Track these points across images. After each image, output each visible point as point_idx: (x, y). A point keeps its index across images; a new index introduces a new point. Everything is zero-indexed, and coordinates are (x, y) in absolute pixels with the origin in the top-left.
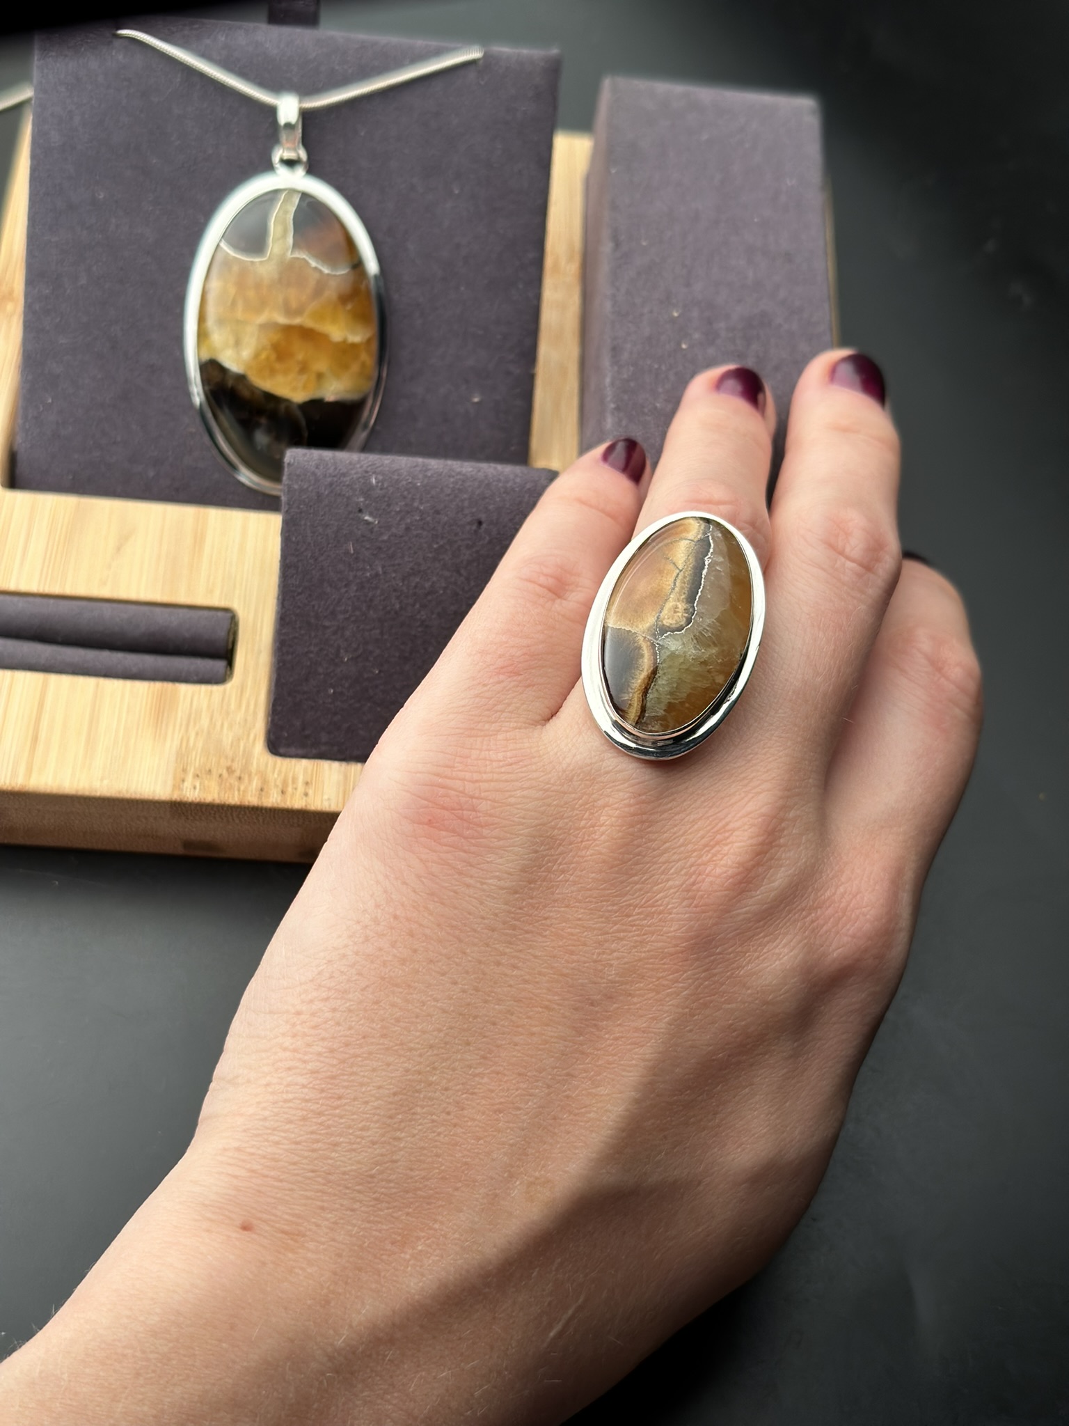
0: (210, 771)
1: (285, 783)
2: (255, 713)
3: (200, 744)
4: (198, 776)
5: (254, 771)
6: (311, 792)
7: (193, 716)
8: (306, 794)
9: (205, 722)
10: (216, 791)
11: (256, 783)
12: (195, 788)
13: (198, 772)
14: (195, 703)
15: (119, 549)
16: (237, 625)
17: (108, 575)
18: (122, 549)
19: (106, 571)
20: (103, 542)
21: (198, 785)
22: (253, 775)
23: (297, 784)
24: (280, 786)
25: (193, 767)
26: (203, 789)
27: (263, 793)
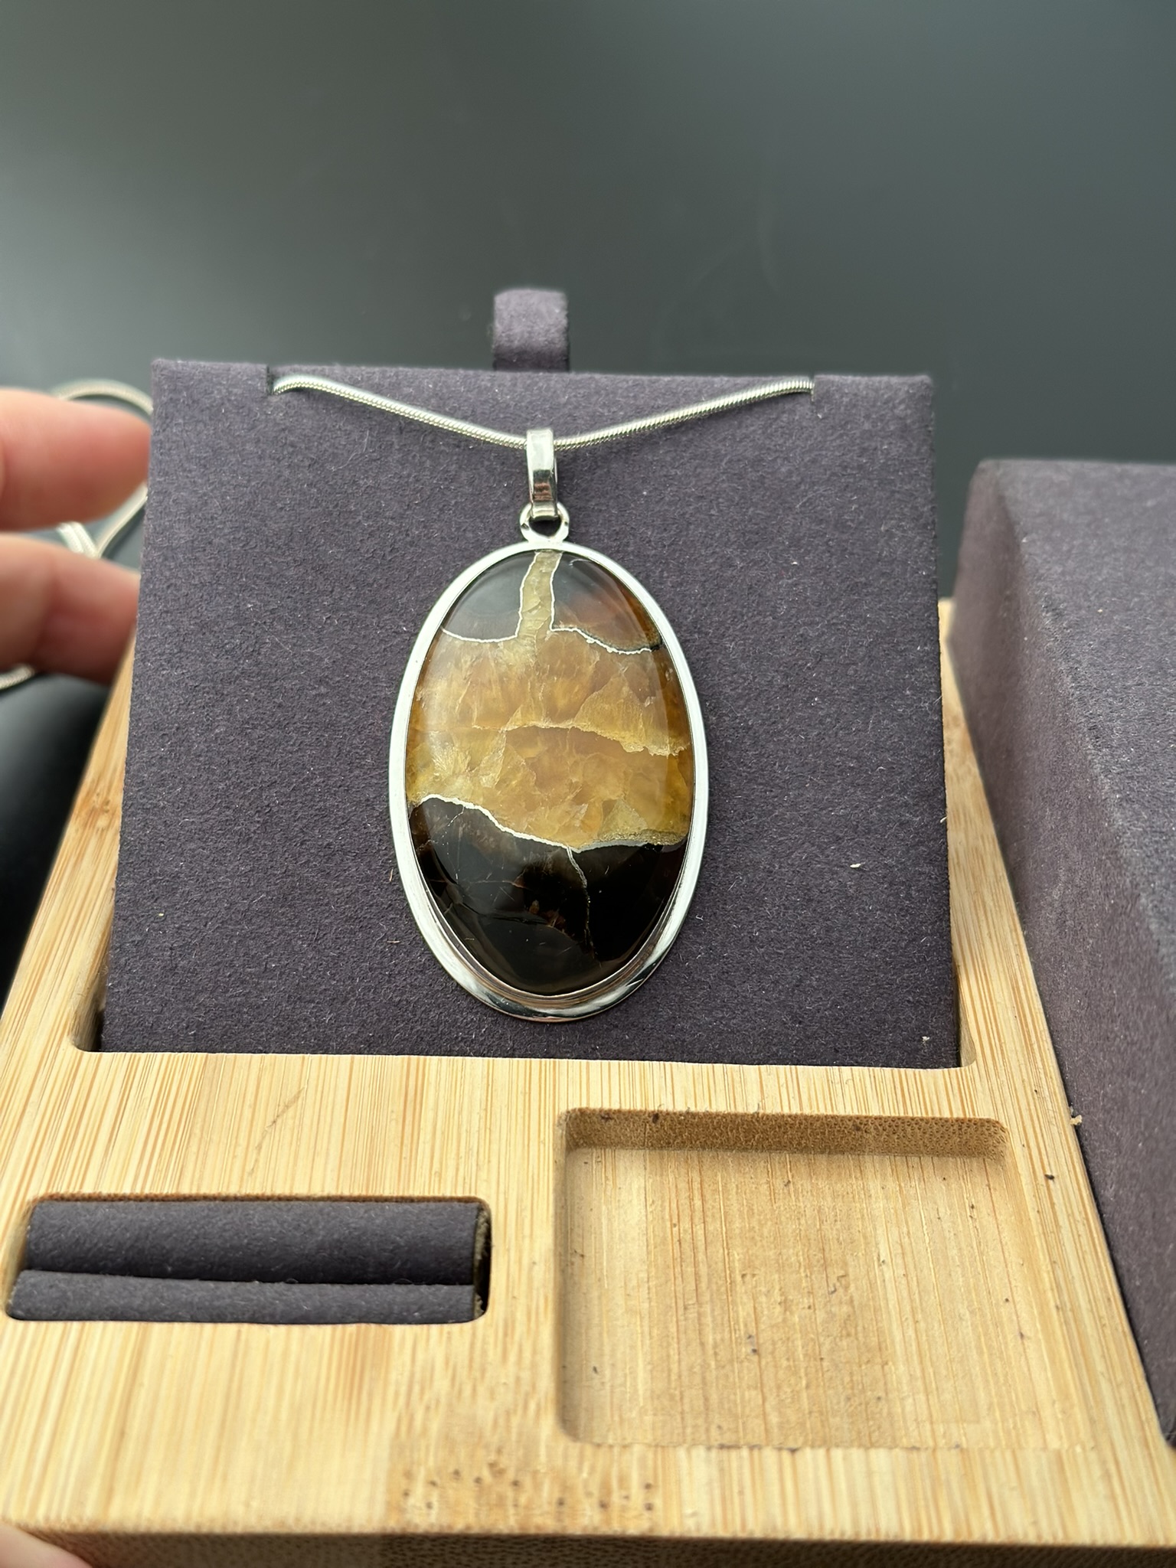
0: (457, 1473)
1: (606, 1488)
3: (435, 1427)
4: (433, 1484)
5: (543, 1469)
6: (658, 1502)
7: (418, 1376)
8: (649, 1507)
9: (441, 1384)
10: (471, 1511)
11: (548, 1492)
12: (429, 1506)
13: (436, 1479)
14: (420, 1356)
15: (274, 1122)
16: (488, 1222)
17: (257, 1161)
18: (279, 1121)
19: (253, 1155)
20: (247, 1113)
21: (435, 1499)
22: (540, 1476)
23: (629, 1489)
24: (596, 1493)
25: (422, 1469)
26: (445, 1506)
27: (563, 1508)
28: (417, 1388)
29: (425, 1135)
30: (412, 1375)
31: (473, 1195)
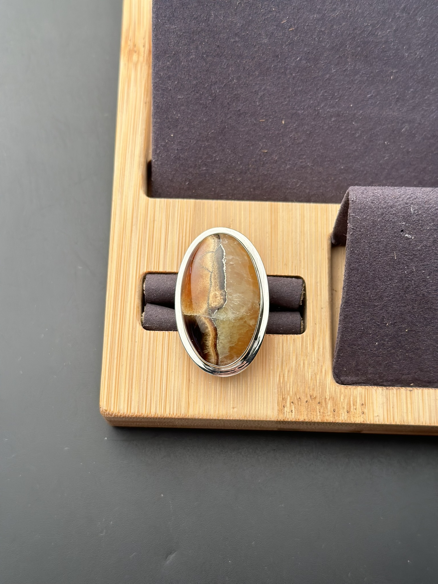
0: (300, 398)
1: (349, 404)
2: (323, 353)
3: (292, 378)
4: (292, 402)
5: (328, 397)
6: (366, 411)
7: (284, 358)
8: (363, 413)
10: (305, 413)
11: (330, 406)
12: (292, 411)
14: (285, 349)
21: (293, 409)
22: (327, 400)
23: (356, 406)
24: (346, 407)
25: (288, 396)
26: (296, 412)
27: (335, 413)
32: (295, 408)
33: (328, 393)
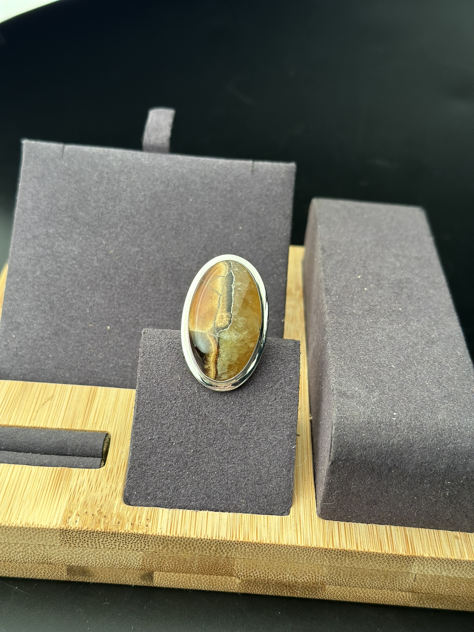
0: (87, 512)
1: (134, 519)
2: (117, 482)
3: (81, 500)
5: (114, 513)
6: (150, 525)
8: (147, 526)
9: (86, 487)
10: (90, 524)
11: (115, 520)
13: (80, 514)
14: (80, 479)
15: (44, 404)
16: (110, 439)
17: (36, 416)
18: (45, 404)
19: (35, 414)
20: (35, 401)
21: (78, 520)
22: (113, 515)
23: (141, 520)
24: (130, 521)
25: (76, 511)
26: (81, 523)
27: (119, 525)
28: (78, 487)
29: (93, 412)
30: (77, 484)
31: (106, 430)
32: (80, 519)
33: (115, 509)
